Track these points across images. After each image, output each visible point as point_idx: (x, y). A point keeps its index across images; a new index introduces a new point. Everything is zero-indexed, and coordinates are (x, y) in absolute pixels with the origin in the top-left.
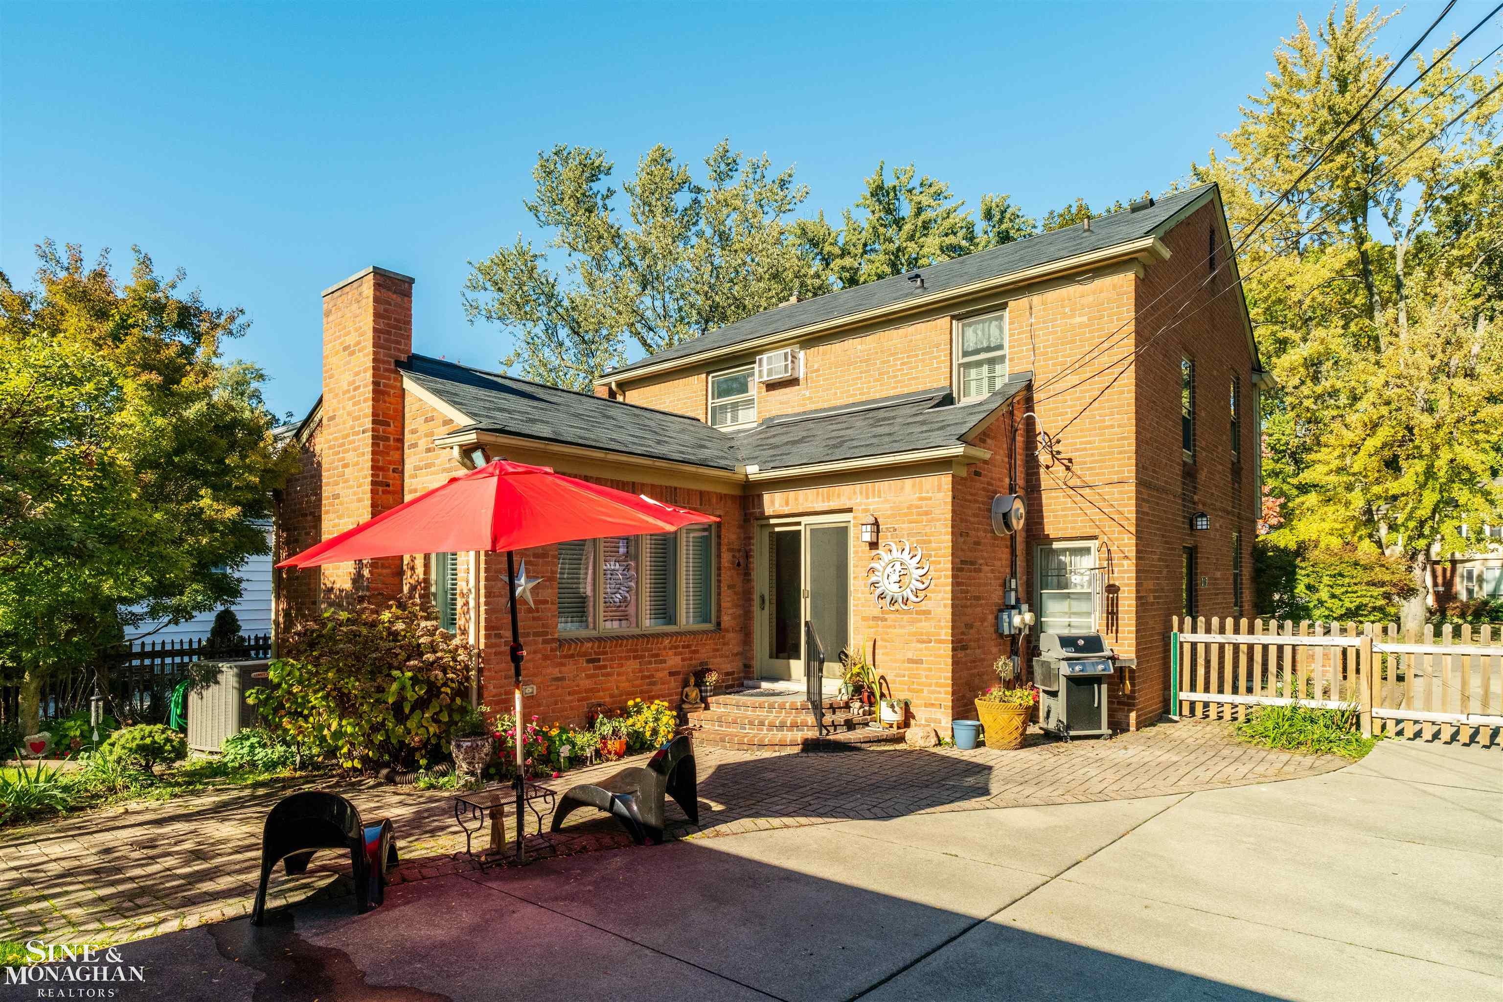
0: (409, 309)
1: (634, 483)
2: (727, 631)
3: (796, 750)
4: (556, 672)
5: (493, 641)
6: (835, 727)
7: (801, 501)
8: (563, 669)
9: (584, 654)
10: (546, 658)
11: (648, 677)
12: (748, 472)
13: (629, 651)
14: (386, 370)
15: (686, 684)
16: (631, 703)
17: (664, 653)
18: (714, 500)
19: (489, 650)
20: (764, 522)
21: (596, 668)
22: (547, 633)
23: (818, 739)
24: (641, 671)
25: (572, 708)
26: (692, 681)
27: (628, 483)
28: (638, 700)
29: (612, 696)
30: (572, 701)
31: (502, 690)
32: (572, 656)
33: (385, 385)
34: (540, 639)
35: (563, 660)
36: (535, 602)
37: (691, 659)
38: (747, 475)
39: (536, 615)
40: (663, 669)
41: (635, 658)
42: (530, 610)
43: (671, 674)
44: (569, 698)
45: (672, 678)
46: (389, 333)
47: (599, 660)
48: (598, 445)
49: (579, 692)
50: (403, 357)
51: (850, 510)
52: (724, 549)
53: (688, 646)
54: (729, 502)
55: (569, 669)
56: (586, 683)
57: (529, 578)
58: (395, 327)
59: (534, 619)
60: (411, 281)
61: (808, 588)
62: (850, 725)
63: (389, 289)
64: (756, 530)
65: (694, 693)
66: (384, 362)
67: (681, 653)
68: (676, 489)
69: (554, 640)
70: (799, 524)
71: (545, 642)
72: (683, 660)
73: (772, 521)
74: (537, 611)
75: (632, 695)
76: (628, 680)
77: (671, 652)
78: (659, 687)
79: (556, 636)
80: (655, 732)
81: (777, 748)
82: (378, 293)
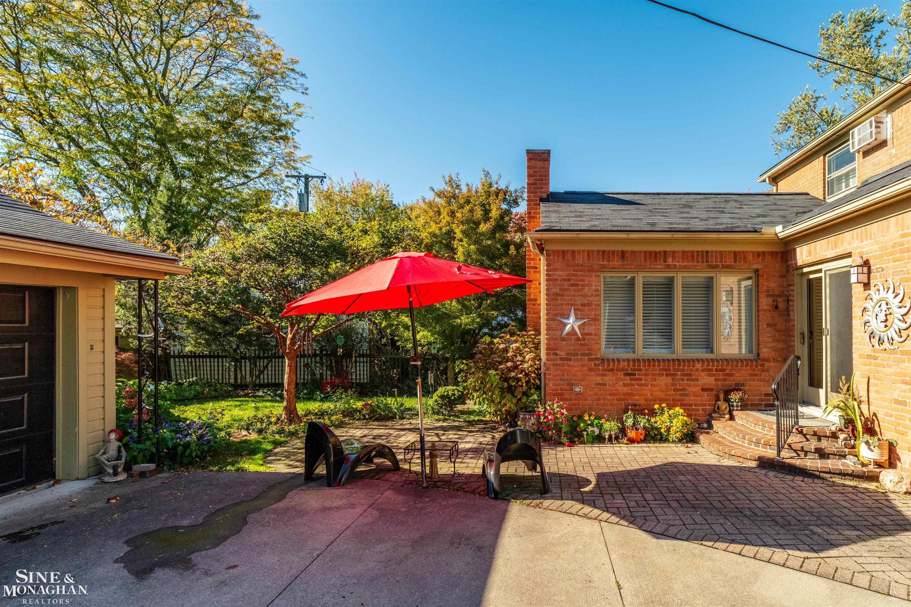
0: (548, 168)
1: (665, 252)
2: (767, 360)
3: (754, 464)
4: (599, 379)
5: (552, 357)
6: (806, 453)
7: (818, 250)
8: (604, 378)
9: (623, 370)
10: (590, 370)
11: (682, 390)
12: (777, 231)
13: (661, 370)
14: (535, 205)
15: (718, 399)
16: (656, 406)
17: (696, 373)
18: (751, 257)
19: (549, 362)
20: (799, 271)
21: (631, 380)
22: (591, 355)
23: (773, 459)
24: (673, 385)
25: (611, 405)
26: (722, 396)
27: (660, 252)
28: (663, 405)
29: (646, 400)
30: (612, 400)
31: (559, 387)
32: (612, 370)
33: (534, 213)
34: (587, 358)
35: (604, 372)
36: (582, 334)
37: (725, 380)
38: (776, 234)
39: (583, 342)
40: (697, 385)
41: (667, 375)
42: (578, 339)
43: (703, 390)
44: (608, 397)
45: (705, 393)
46: (536, 184)
47: (635, 374)
48: (632, 229)
49: (618, 394)
50: (544, 196)
51: (849, 255)
52: (761, 295)
53: (723, 370)
54: (768, 258)
55: (609, 379)
56: (625, 389)
57: (577, 318)
58: (539, 180)
59: (581, 345)
60: (548, 152)
61: (828, 327)
62: (822, 454)
63: (536, 160)
64: (797, 279)
65: (724, 406)
66: (533, 200)
67: (714, 375)
68: (707, 252)
69: (597, 359)
70: (820, 271)
71: (589, 360)
72: (716, 380)
73: (805, 270)
74: (584, 339)
75: (661, 401)
76: (660, 390)
77: (703, 374)
78: (692, 398)
79: (599, 356)
80: (668, 429)
81: (741, 460)
82: (530, 164)
